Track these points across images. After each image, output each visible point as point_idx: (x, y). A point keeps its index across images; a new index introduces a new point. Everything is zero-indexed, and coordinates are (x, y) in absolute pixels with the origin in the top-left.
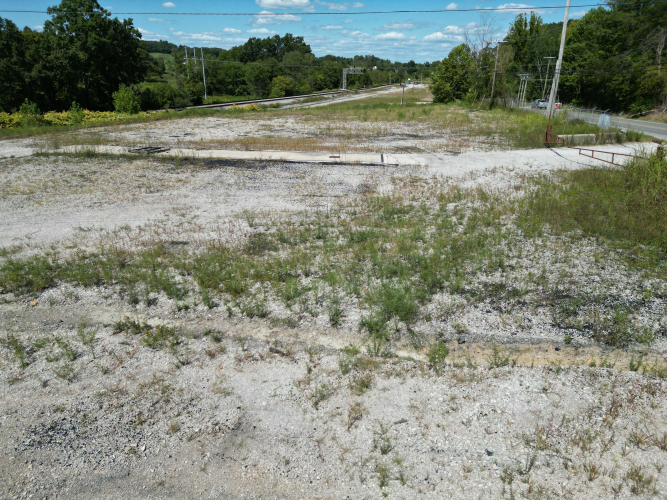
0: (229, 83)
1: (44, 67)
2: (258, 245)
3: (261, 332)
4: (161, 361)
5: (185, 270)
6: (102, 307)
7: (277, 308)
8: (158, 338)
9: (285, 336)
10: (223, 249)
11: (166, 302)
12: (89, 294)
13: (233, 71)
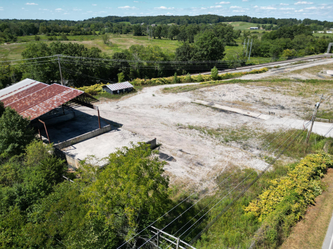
0: (262, 52)
1: (194, 58)
2: (218, 130)
3: (212, 139)
4: (201, 139)
5: (207, 131)
6: (197, 132)
7: (214, 138)
8: (202, 137)
9: (214, 140)
10: (213, 129)
11: (203, 134)
12: (196, 131)
13: (265, 46)
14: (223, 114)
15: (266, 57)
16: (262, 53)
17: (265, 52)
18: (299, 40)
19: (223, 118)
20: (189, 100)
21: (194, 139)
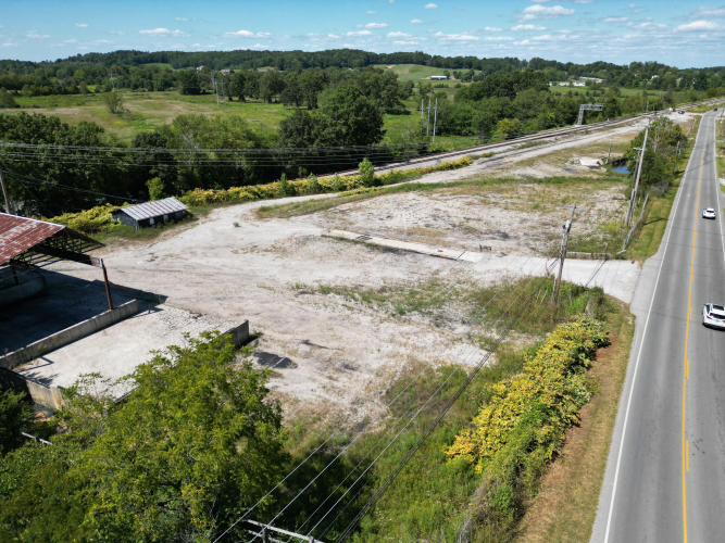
0: (457, 125)
1: (321, 141)
2: (383, 290)
3: (370, 311)
4: (349, 312)
5: (360, 294)
6: (339, 299)
7: (376, 307)
8: (350, 308)
9: (375, 313)
10: (372, 290)
11: (353, 302)
12: (338, 297)
13: (462, 114)
14: (389, 257)
15: (467, 135)
16: (458, 128)
17: (463, 125)
18: (526, 100)
19: (391, 264)
20: (318, 232)
21: (334, 315)
